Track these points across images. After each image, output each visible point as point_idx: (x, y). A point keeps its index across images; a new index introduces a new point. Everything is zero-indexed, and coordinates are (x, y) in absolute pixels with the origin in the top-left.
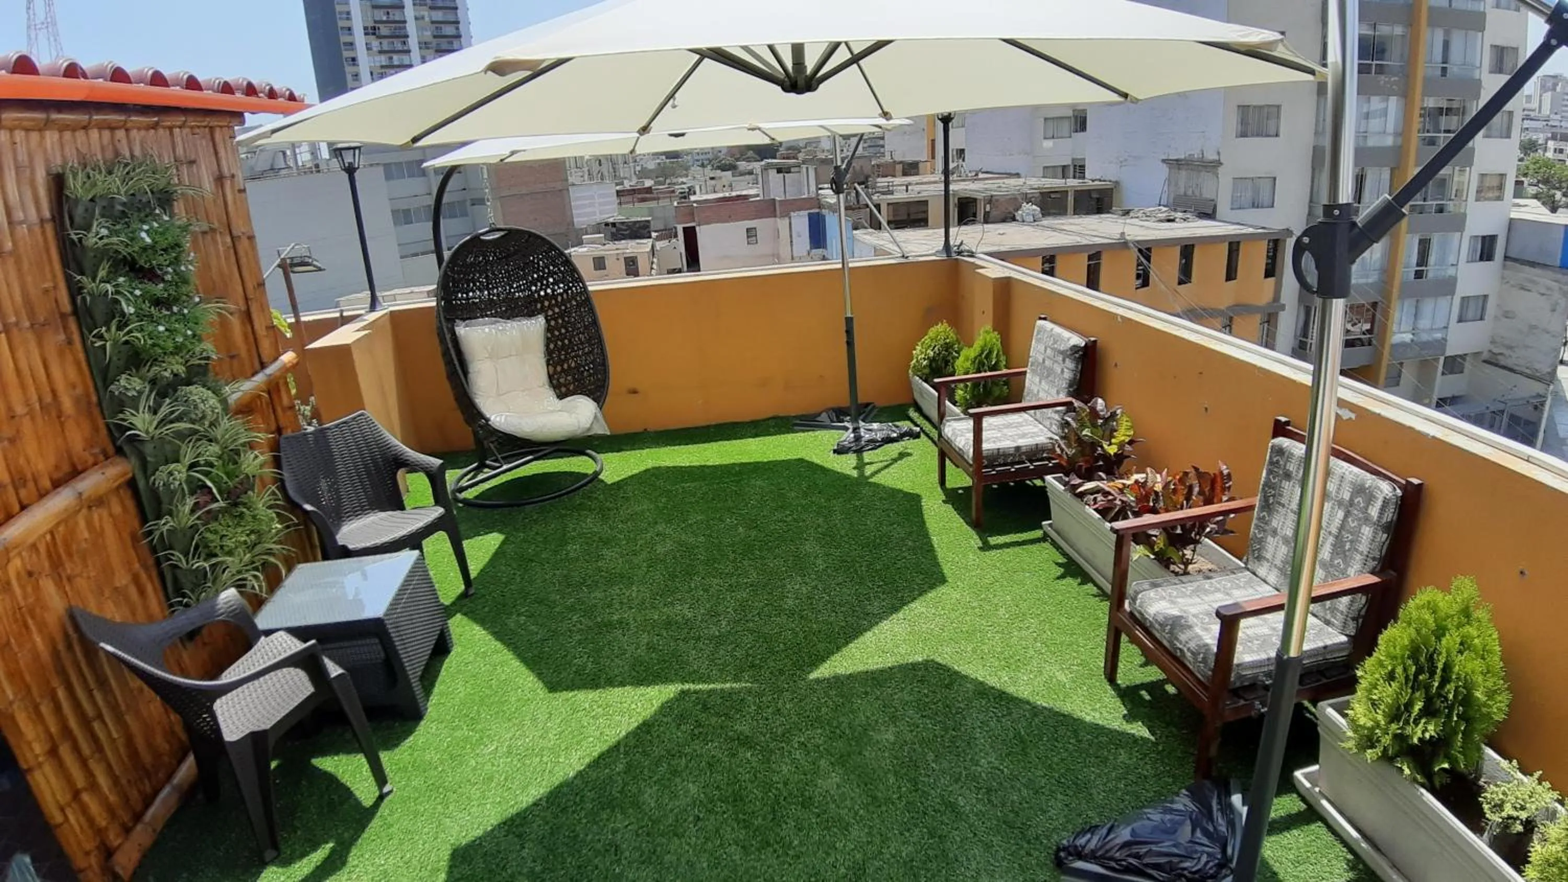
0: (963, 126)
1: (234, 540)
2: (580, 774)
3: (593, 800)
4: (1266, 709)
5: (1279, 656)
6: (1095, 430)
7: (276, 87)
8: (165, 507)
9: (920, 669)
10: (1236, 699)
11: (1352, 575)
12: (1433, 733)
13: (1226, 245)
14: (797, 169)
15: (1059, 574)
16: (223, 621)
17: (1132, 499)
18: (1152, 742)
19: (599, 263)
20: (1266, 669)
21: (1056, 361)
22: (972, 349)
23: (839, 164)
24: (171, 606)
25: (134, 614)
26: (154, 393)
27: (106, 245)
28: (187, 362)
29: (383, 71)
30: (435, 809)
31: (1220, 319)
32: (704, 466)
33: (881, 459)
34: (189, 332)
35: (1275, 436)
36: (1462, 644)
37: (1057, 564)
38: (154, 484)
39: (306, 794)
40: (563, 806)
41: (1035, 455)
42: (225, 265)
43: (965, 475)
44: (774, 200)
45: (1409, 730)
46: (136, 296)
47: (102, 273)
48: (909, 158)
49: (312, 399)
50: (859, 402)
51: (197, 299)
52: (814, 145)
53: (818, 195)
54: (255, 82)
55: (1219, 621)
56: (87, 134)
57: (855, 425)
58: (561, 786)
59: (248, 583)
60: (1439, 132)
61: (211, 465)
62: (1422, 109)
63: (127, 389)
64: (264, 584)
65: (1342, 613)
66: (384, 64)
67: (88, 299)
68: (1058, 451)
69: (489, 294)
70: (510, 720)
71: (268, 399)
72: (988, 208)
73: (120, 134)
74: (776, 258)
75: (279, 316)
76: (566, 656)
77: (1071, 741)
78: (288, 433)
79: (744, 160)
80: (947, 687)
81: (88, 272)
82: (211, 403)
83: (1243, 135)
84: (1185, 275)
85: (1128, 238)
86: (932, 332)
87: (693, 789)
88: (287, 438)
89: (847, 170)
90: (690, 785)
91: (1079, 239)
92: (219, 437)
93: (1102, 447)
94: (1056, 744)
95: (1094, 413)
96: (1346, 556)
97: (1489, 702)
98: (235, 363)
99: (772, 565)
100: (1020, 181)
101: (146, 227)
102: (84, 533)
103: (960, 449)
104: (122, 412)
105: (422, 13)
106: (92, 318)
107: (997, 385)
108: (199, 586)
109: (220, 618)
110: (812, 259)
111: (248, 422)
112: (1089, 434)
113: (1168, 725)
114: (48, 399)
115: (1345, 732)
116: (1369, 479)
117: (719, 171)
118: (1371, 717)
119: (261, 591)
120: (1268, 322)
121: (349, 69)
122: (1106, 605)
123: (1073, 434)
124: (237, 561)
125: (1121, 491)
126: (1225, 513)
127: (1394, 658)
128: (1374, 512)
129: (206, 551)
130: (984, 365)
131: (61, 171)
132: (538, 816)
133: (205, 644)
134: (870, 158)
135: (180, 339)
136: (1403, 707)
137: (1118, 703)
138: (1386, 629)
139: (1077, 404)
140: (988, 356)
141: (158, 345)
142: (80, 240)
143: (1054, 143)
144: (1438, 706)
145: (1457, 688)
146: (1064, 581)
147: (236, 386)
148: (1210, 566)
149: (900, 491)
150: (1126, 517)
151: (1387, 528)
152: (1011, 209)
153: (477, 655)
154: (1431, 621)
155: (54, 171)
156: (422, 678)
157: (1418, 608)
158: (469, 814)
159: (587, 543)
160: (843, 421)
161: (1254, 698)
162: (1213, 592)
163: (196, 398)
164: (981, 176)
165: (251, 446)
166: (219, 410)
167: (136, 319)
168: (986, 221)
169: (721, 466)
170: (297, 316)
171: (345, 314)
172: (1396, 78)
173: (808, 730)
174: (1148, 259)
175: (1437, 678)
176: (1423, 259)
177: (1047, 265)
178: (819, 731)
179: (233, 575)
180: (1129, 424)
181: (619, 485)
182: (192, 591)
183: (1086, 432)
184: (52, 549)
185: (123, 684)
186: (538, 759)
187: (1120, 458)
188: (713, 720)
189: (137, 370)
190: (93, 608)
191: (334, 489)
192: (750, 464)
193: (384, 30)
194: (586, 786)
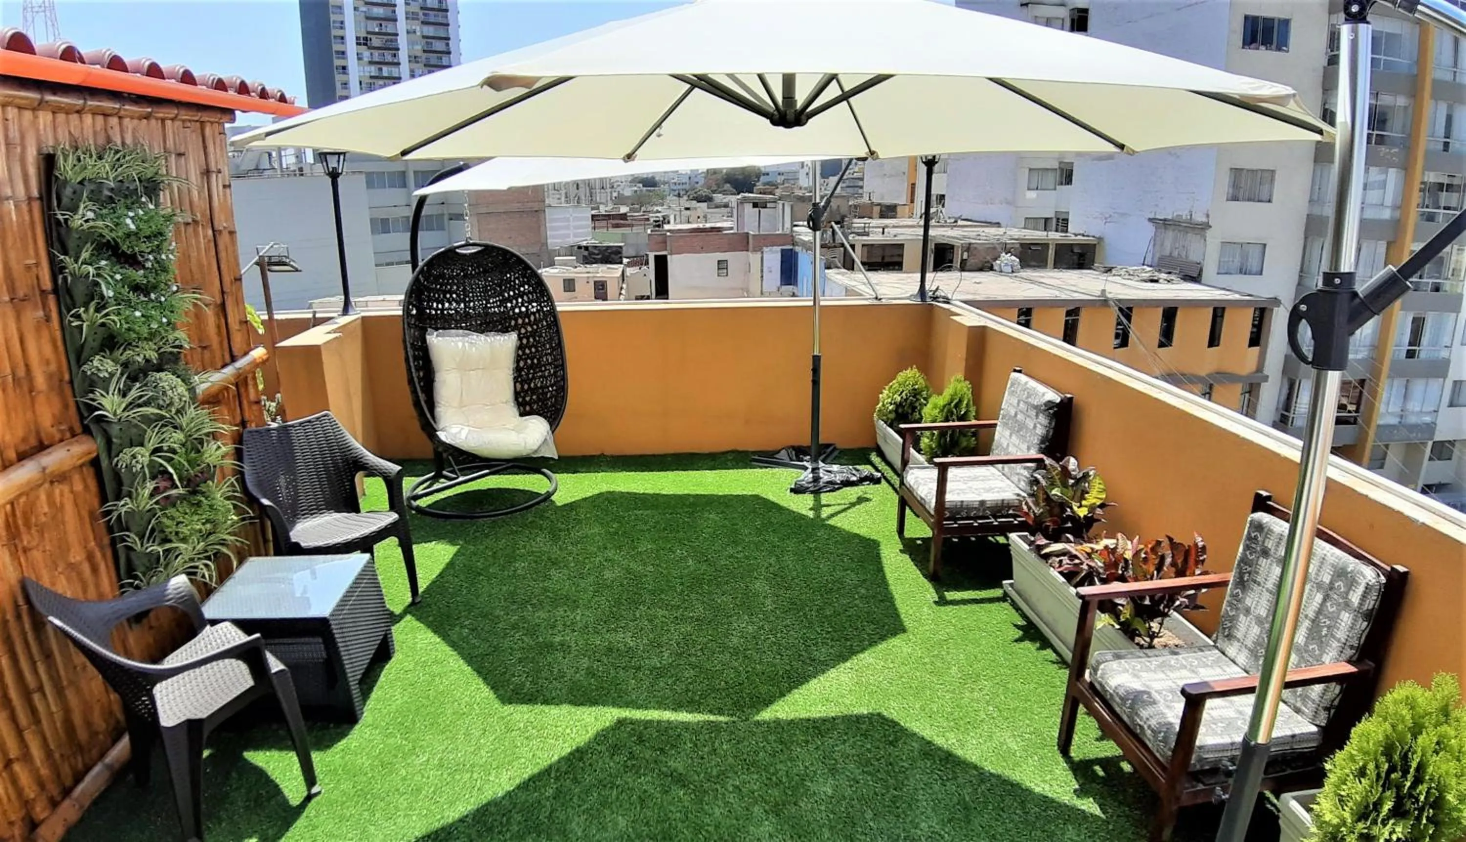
0: (945, 172)
1: (189, 527)
2: (509, 794)
3: (519, 823)
4: (1227, 796)
5: (1246, 743)
6: (1065, 490)
7: (268, 88)
8: (125, 489)
9: (864, 722)
10: (1194, 783)
11: (1327, 662)
12: (1400, 836)
13: (1211, 310)
14: (772, 205)
15: (1017, 636)
16: (171, 607)
17: (1101, 564)
18: (1103, 821)
19: (569, 285)
20: (1229, 754)
21: (1029, 416)
22: (941, 397)
23: (818, 201)
24: (122, 586)
25: (85, 590)
26: (125, 376)
27: (91, 227)
28: (160, 348)
29: (372, 81)
30: (361, 815)
31: (1200, 386)
32: (658, 494)
33: (839, 502)
34: (164, 320)
35: (1254, 510)
36: (1438, 743)
37: (1015, 626)
38: (117, 465)
39: (234, 786)
40: (489, 825)
41: (1000, 511)
42: (204, 259)
43: (926, 525)
44: (748, 233)
45: (1375, 831)
46: (117, 280)
47: (85, 255)
48: (888, 201)
49: (278, 395)
50: (821, 442)
51: (175, 288)
52: (792, 182)
53: (792, 231)
54: (248, 82)
55: (1184, 699)
56: (81, 118)
57: (815, 465)
58: (488, 804)
59: (199, 571)
60: (1439, 208)
61: (174, 451)
62: (1422, 183)
63: (99, 370)
64: (214, 574)
65: (1313, 701)
66: (373, 74)
67: (69, 279)
68: (1025, 508)
69: (466, 307)
70: (443, 733)
71: (236, 393)
72: (965, 256)
73: (114, 121)
74: (746, 292)
75: (253, 312)
76: (505, 673)
77: (1017, 812)
78: (253, 427)
79: (720, 193)
80: (891, 743)
81: (72, 253)
82: (179, 391)
83: (1235, 198)
84: (1167, 337)
85: (1110, 296)
86: (901, 377)
87: (622, 822)
88: (250, 432)
89: (825, 207)
90: (620, 818)
91: (1057, 293)
92: (184, 425)
93: (1071, 508)
94: (1001, 813)
95: (1065, 473)
96: (1322, 642)
97: (1459, 806)
98: (207, 354)
99: (719, 601)
100: (1001, 231)
101: (131, 214)
102: (43, 506)
103: (922, 498)
104: (92, 392)
105: (414, 27)
106: (72, 297)
107: (965, 436)
108: (152, 569)
109: (168, 603)
110: (782, 295)
111: (214, 412)
112: (1059, 494)
113: (1120, 803)
114: (21, 372)
115: (1308, 828)
116: (1352, 563)
117: (695, 202)
118: (1336, 813)
119: (211, 579)
120: (1250, 392)
121: (339, 78)
122: (1065, 674)
123: (1041, 492)
124: (190, 548)
125: (1089, 555)
126: (1197, 587)
127: (1366, 753)
128: (1355, 598)
129: (162, 536)
130: (952, 413)
131: (52, 152)
132: (463, 833)
133: (151, 628)
134: (847, 198)
135: (154, 326)
136: (1371, 806)
137: (1070, 776)
138: (1360, 722)
139: (1048, 461)
140: (957, 406)
141: (134, 331)
142: (66, 220)
143: (1038, 195)
144: (1407, 808)
145: (1429, 789)
146: (1022, 645)
147: (206, 376)
148: (1177, 642)
149: (857, 536)
150: (1092, 583)
151: (1368, 616)
152: (989, 258)
153: (417, 663)
154: (1408, 717)
155: (45, 151)
156: (361, 682)
157: (1396, 702)
158: (395, 824)
159: (536, 562)
160: (802, 461)
161: (1215, 784)
162: (1178, 669)
163: (165, 384)
164: (960, 223)
165: (214, 436)
166: (187, 397)
167: (115, 303)
168: (963, 269)
169: (675, 495)
170: (270, 312)
171: (318, 315)
172: (1396, 150)
173: (743, 773)
174: (1129, 318)
175: (1410, 777)
176: (1416, 337)
177: (1022, 318)
178: (755, 777)
179: (185, 562)
180: (1102, 486)
181: (571, 507)
182: (144, 574)
183: (1056, 492)
184: (10, 520)
185: (68, 659)
186: (468, 775)
187: (1090, 521)
188: (648, 754)
189: (111, 352)
190: (46, 582)
191: (293, 484)
192: (704, 496)
193: (376, 41)
194: (514, 807)
